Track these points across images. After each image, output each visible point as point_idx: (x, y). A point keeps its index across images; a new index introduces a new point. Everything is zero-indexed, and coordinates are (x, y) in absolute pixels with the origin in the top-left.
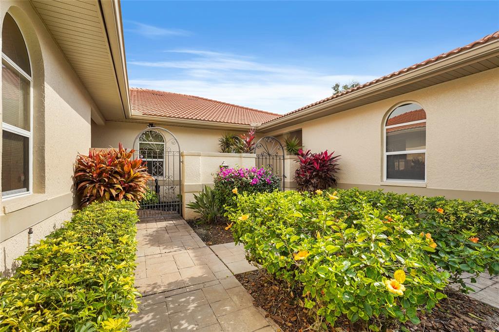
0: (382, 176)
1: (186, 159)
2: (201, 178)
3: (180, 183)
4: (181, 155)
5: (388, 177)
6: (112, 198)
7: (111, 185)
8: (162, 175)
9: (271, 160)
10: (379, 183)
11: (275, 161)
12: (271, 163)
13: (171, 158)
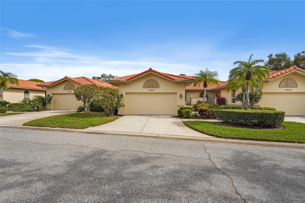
0: (231, 102)
1: (192, 99)
2: (194, 103)
3: (190, 104)
5: (233, 103)
10: (231, 104)
11: (212, 99)
13: (189, 99)
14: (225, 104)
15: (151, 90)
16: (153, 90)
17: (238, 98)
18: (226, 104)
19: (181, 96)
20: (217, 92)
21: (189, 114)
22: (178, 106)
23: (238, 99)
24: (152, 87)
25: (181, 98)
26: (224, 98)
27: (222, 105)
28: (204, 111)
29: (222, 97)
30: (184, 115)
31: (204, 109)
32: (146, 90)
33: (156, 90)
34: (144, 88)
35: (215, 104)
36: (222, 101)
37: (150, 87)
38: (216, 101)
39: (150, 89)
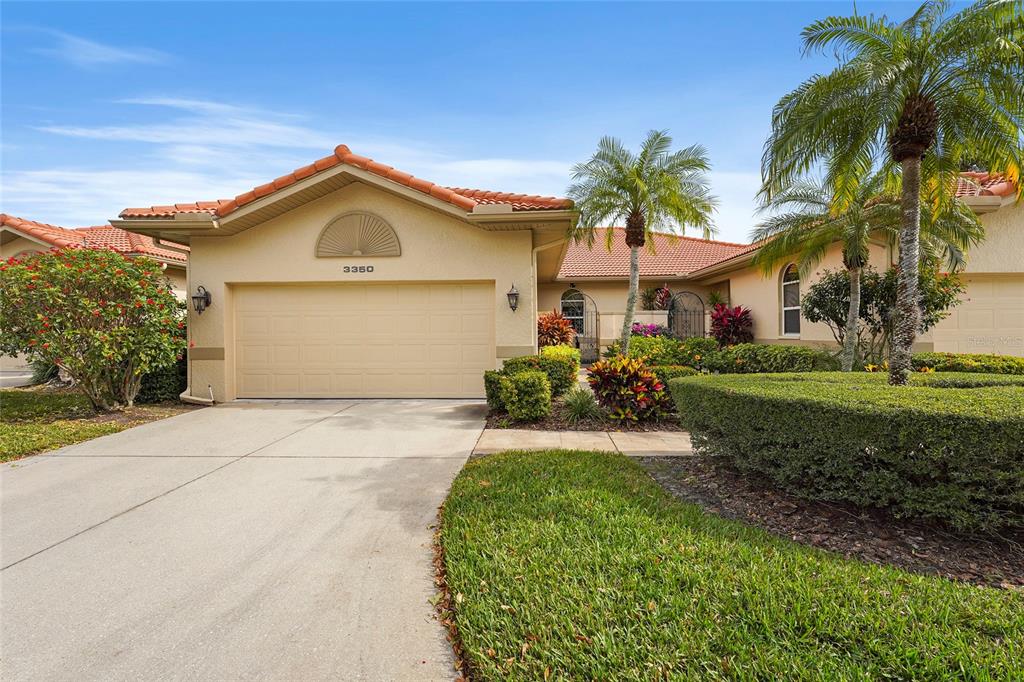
0: (780, 330)
1: (602, 318)
2: (614, 334)
3: (597, 341)
4: (597, 314)
5: (786, 332)
6: (554, 345)
7: (552, 337)
8: (582, 332)
9: (688, 316)
10: (778, 337)
11: (693, 317)
12: (688, 319)
13: (590, 318)
14: (748, 337)
15: (356, 269)
16: (370, 269)
17: (815, 303)
18: (755, 337)
19: (514, 299)
20: (713, 283)
21: (537, 401)
22: (501, 352)
23: (816, 310)
24: (365, 253)
25: (514, 308)
26: (747, 312)
27: (736, 344)
28: (620, 383)
29: (735, 305)
30: (508, 408)
31: (624, 369)
32: (333, 270)
33: (385, 269)
34: (318, 257)
35: (707, 337)
36: (736, 326)
37: (350, 256)
38: (708, 327)
39: (352, 263)
